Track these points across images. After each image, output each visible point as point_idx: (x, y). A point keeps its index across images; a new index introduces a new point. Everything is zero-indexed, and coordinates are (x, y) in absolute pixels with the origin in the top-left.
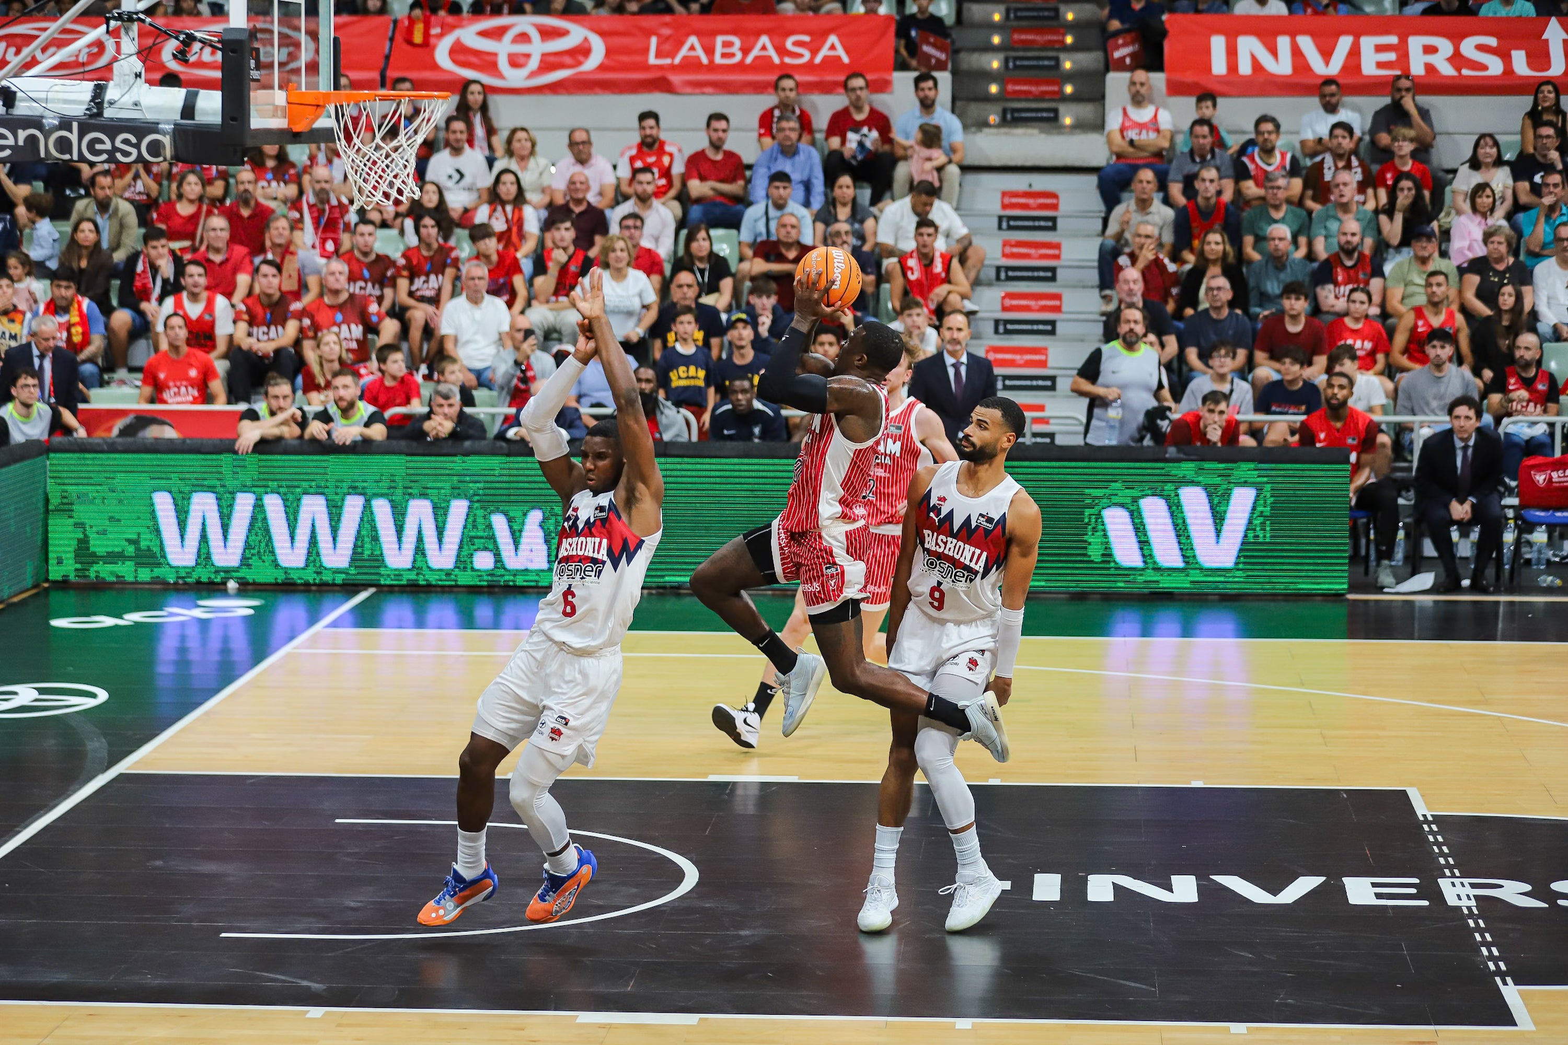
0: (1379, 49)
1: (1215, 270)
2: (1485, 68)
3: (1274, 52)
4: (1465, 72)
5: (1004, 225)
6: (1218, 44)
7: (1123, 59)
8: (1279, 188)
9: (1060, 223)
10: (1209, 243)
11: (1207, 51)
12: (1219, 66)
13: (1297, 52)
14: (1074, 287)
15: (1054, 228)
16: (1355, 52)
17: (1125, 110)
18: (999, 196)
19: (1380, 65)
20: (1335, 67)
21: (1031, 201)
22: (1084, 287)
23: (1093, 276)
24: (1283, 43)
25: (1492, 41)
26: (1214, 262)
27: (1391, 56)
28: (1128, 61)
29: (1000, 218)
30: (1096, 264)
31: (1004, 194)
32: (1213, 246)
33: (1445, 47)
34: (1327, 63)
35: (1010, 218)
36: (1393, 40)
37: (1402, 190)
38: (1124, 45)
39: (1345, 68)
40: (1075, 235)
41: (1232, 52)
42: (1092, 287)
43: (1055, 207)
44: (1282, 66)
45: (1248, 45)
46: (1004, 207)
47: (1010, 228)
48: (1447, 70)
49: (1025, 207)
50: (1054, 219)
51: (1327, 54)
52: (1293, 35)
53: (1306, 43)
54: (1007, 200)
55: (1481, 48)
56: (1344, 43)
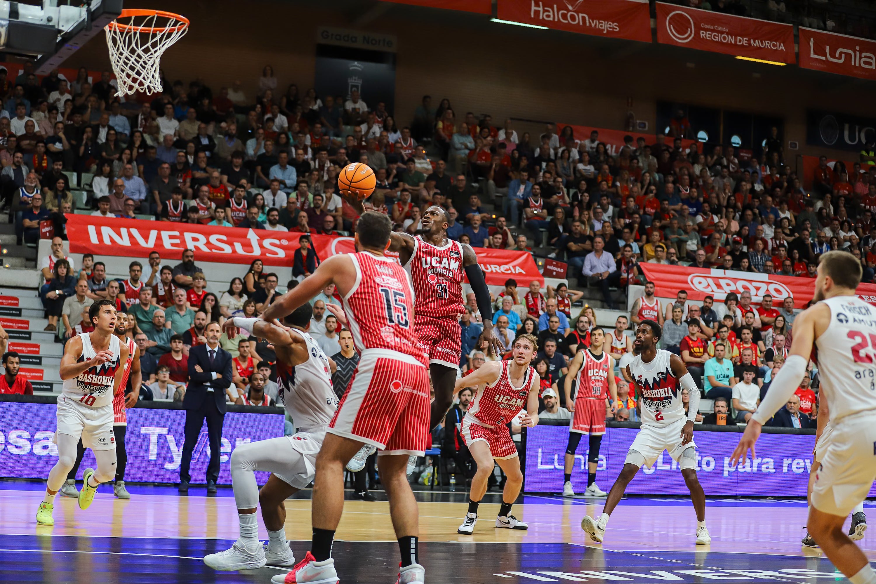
0: (171, 237)
2: (223, 250)
3: (120, 235)
4: (214, 251)
6: (92, 229)
7: (46, 233)
9: (23, 312)
11: (88, 233)
12: (94, 239)
13: (131, 236)
15: (21, 314)
16: (159, 238)
17: (50, 257)
19: (172, 245)
20: (151, 244)
21: (4, 301)
24: (124, 231)
25: (224, 238)
27: (177, 241)
28: (48, 234)
33: (202, 239)
34: (147, 242)
36: (177, 233)
38: (47, 226)
39: (155, 245)
40: (32, 318)
41: (99, 234)
43: (17, 305)
44: (126, 242)
45: (106, 231)
48: (205, 249)
51: (146, 238)
52: (128, 227)
53: (134, 232)
55: (219, 240)
56: (153, 234)
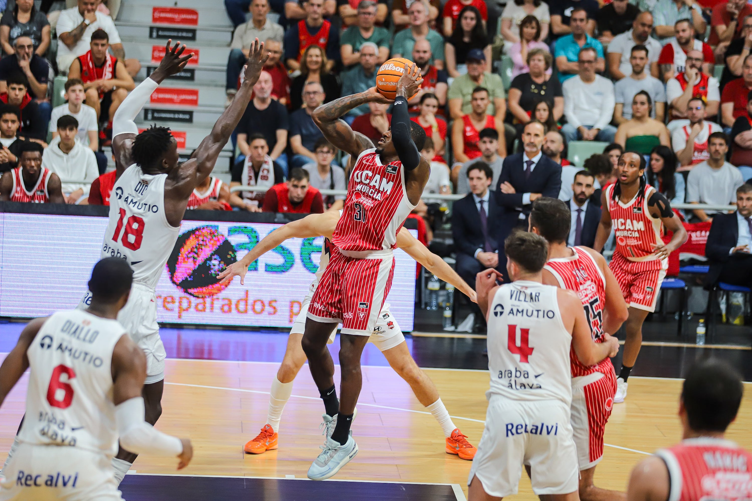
1: (315, 77)
5: (155, 34)
8: (369, 14)
9: (199, 34)
10: (311, 56)
14: (208, 85)
15: (193, 38)
18: (151, 11)
21: (176, 16)
22: (216, 86)
23: (222, 78)
26: (314, 71)
29: (151, 29)
30: (225, 68)
31: (155, 10)
32: (314, 59)
35: (159, 29)
37: (466, 18)
40: (210, 44)
42: (222, 86)
43: (195, 22)
46: (155, 20)
47: (159, 37)
49: (171, 20)
50: (194, 31)
54: (157, 15)
